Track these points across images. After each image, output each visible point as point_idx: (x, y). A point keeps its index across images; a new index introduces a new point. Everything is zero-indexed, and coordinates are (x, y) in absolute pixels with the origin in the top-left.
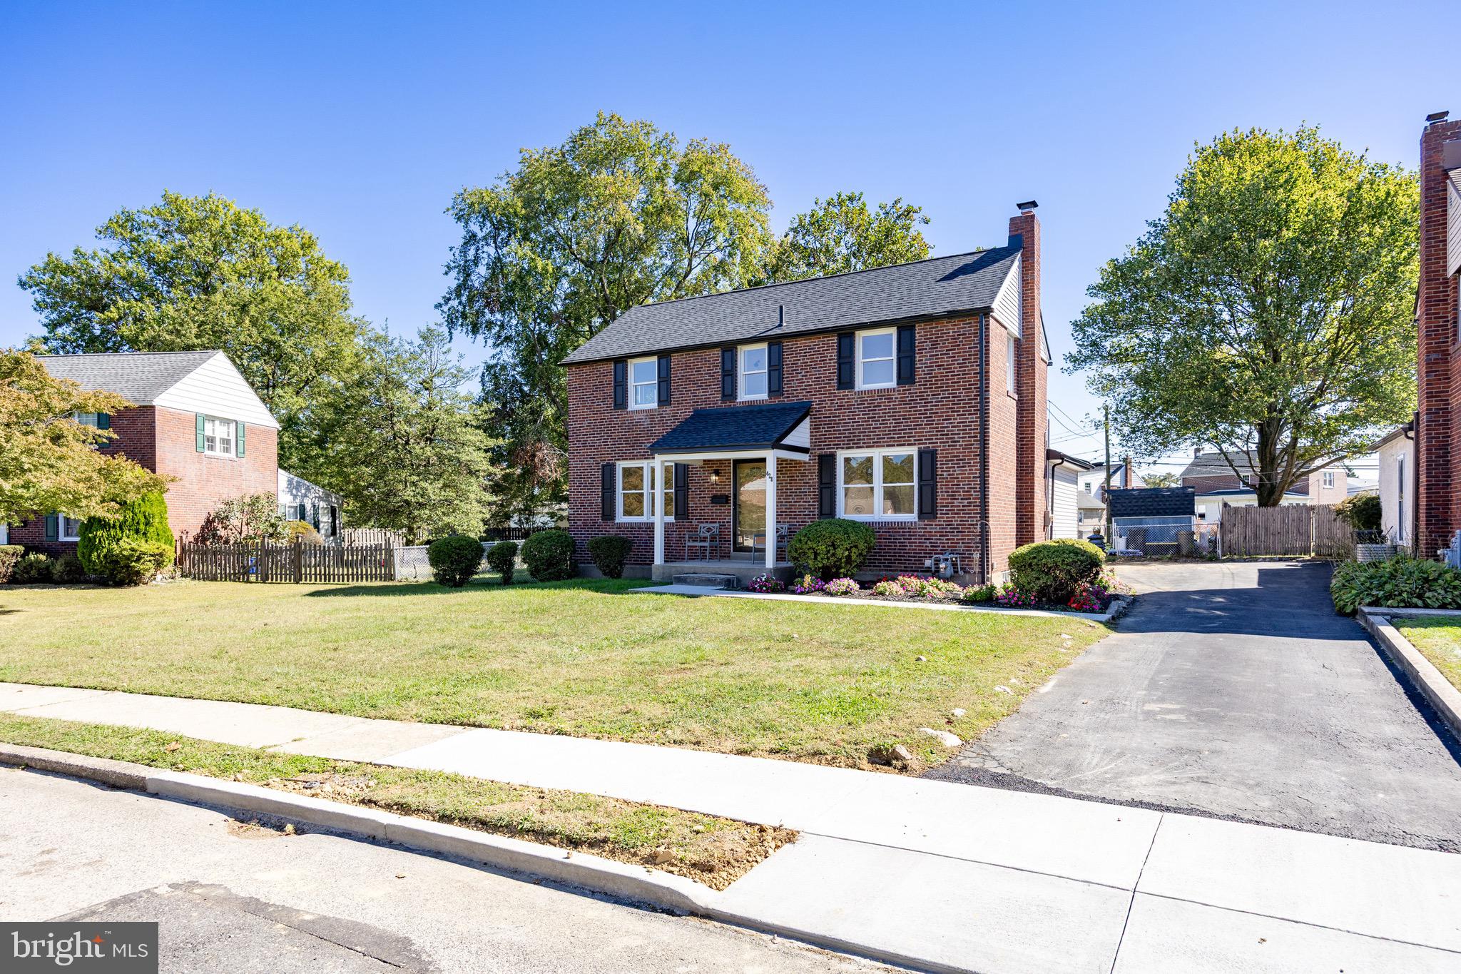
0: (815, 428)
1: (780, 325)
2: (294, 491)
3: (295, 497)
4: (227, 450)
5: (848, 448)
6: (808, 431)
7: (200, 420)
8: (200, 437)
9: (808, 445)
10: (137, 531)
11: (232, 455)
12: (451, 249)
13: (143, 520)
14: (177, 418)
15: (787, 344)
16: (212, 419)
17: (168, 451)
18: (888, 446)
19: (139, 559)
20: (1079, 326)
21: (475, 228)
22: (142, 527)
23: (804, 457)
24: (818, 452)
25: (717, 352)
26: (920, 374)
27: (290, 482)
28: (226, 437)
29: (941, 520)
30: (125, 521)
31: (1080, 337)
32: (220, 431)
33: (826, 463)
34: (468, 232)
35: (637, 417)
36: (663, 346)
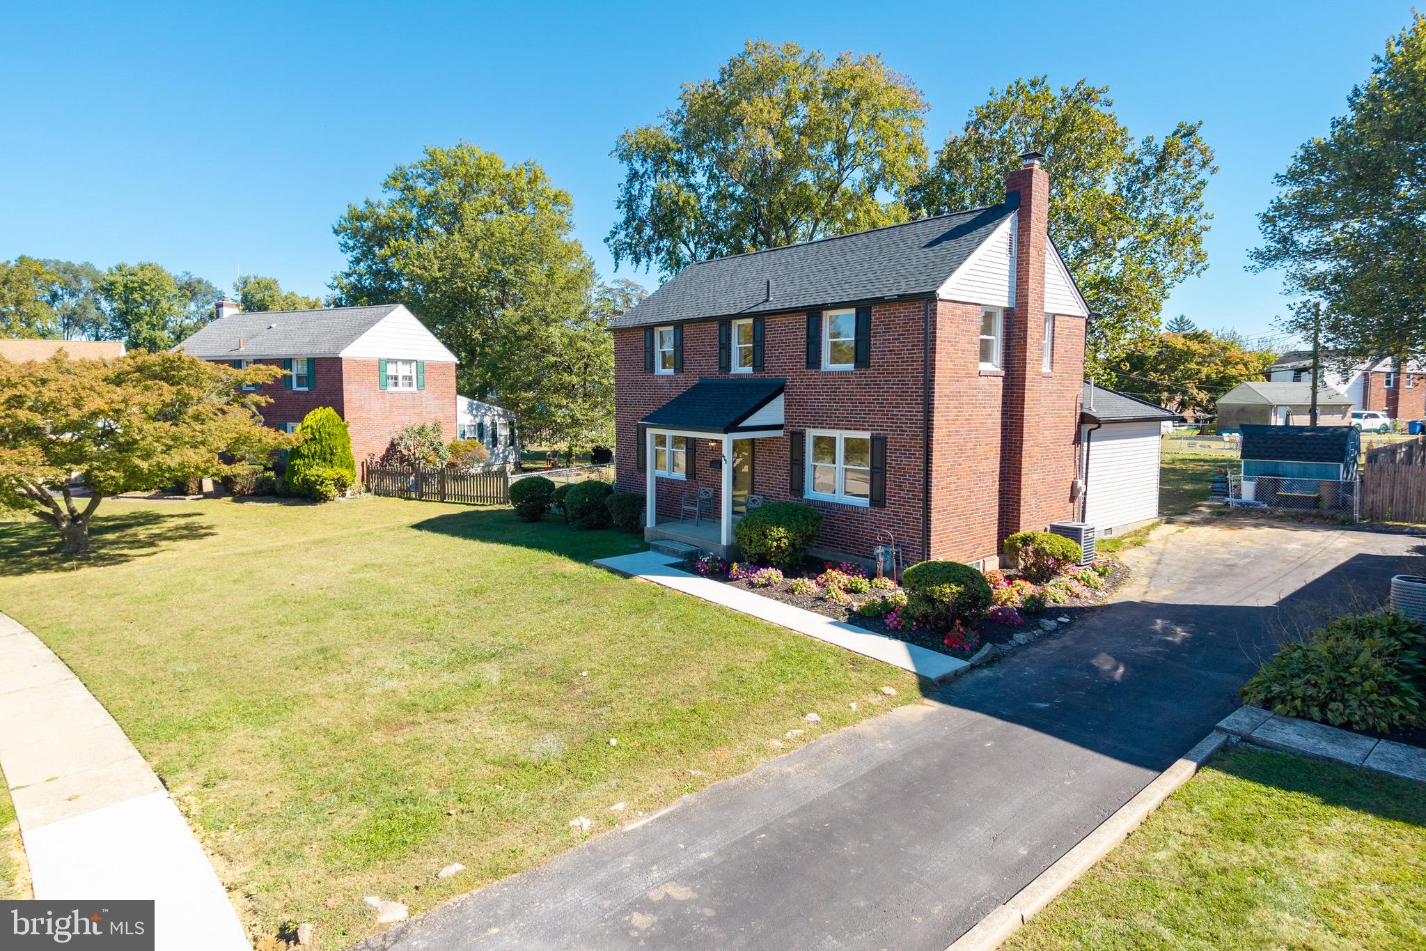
0: (788, 405)
1: (767, 300)
2: (474, 412)
3: (475, 416)
4: (410, 385)
5: (814, 427)
6: (783, 407)
7: (382, 364)
8: (383, 377)
9: (782, 422)
10: (325, 460)
11: (414, 389)
12: (619, 186)
13: (329, 451)
14: (363, 365)
15: (768, 320)
16: (395, 361)
17: (352, 391)
18: (846, 429)
19: (322, 483)
20: (1268, 219)
21: (638, 166)
22: (328, 456)
23: (780, 433)
24: (791, 429)
25: (715, 325)
26: (875, 357)
27: (471, 405)
28: (409, 374)
29: (889, 510)
30: (316, 452)
31: (1270, 229)
32: (403, 370)
33: (797, 439)
34: (631, 169)
35: (661, 381)
36: (677, 317)
